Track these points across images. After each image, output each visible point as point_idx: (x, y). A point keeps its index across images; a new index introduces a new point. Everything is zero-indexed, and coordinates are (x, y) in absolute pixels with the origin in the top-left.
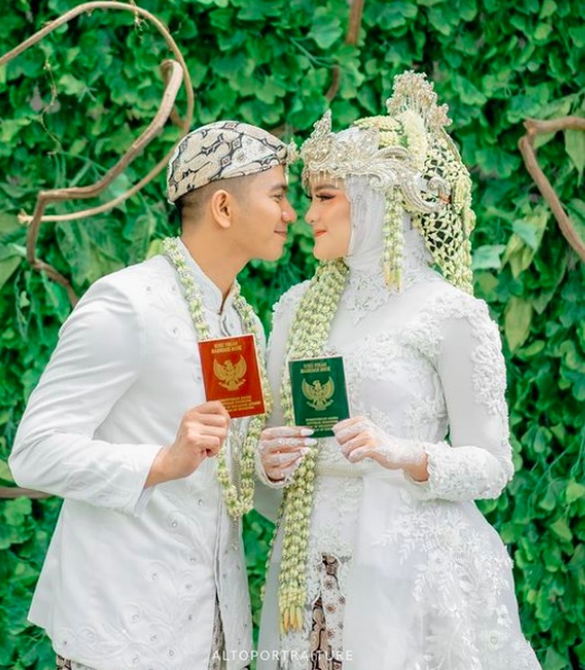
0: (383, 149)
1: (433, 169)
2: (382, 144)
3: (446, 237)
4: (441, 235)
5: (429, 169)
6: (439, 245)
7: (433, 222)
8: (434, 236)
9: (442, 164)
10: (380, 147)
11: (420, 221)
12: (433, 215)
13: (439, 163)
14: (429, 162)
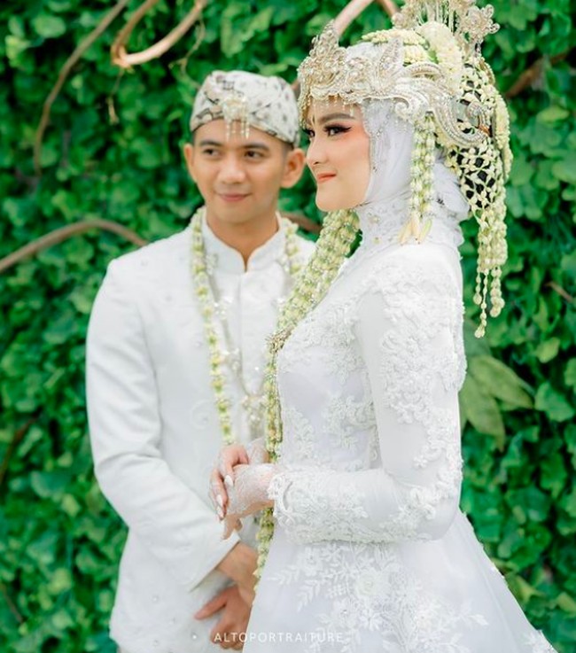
0: (409, 66)
1: (471, 91)
2: (408, 60)
3: (488, 178)
4: (483, 176)
5: (466, 92)
6: (480, 189)
7: (473, 158)
8: (474, 178)
9: (479, 87)
10: (406, 64)
11: (455, 159)
12: (473, 151)
13: (476, 84)
14: (465, 83)
